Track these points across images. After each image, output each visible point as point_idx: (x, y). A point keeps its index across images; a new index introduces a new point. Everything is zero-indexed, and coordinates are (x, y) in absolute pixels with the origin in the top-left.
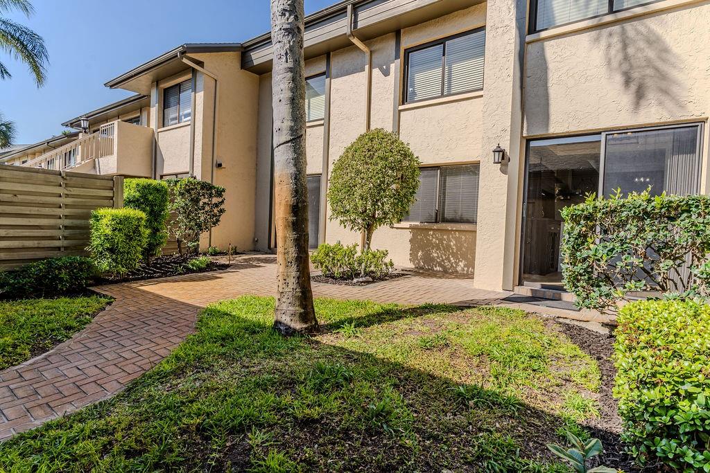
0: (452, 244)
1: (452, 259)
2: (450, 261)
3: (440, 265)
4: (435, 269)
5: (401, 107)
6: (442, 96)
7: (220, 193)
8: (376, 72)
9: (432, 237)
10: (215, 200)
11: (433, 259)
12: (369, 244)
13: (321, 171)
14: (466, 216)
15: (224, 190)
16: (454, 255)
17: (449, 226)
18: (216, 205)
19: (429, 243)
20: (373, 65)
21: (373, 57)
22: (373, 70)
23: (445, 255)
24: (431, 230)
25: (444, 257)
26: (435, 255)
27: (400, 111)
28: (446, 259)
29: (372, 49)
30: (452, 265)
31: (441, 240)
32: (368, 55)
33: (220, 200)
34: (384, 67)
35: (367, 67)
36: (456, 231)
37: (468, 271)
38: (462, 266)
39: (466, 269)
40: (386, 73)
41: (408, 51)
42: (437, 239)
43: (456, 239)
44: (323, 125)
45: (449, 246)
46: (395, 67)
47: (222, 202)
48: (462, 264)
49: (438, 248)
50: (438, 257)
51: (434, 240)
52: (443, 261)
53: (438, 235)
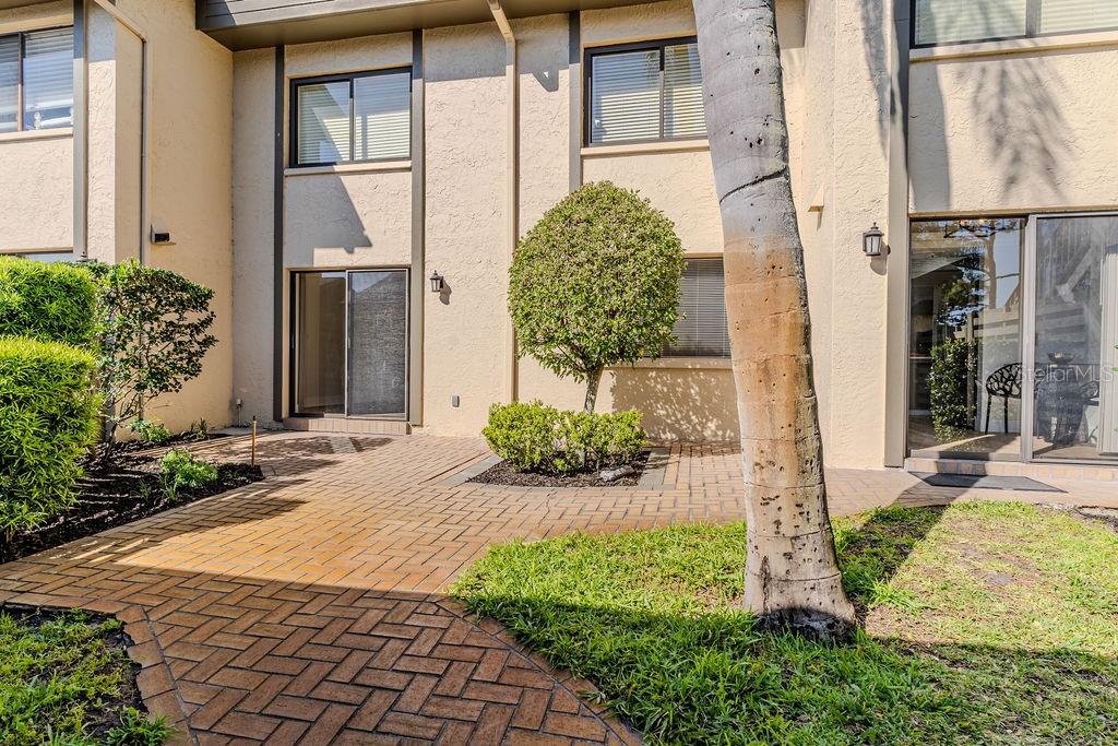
0: (692, 391)
1: (693, 417)
2: (690, 421)
3: (673, 429)
4: (663, 437)
5: (585, 151)
6: (662, 139)
7: (200, 299)
8: (527, 80)
9: (656, 382)
10: (192, 317)
11: (658, 421)
12: (593, 402)
13: (408, 260)
14: (707, 344)
15: (209, 295)
16: (698, 411)
17: (688, 363)
18: (196, 328)
19: (650, 394)
20: (521, 68)
21: (522, 51)
22: (522, 77)
23: (681, 412)
24: (652, 369)
25: (679, 416)
26: (663, 412)
27: (583, 157)
28: (682, 419)
29: (520, 36)
30: (694, 427)
31: (672, 387)
32: (511, 46)
33: (203, 315)
34: (546, 74)
35: (510, 69)
36: (701, 370)
37: (723, 436)
38: (713, 428)
39: (720, 433)
40: (551, 85)
41: (593, 52)
42: (664, 384)
43: (701, 384)
44: (409, 169)
45: (686, 396)
46: (569, 76)
47: (208, 322)
48: (712, 425)
49: (667, 401)
50: (668, 416)
51: (659, 386)
52: (677, 421)
53: (667, 378)
